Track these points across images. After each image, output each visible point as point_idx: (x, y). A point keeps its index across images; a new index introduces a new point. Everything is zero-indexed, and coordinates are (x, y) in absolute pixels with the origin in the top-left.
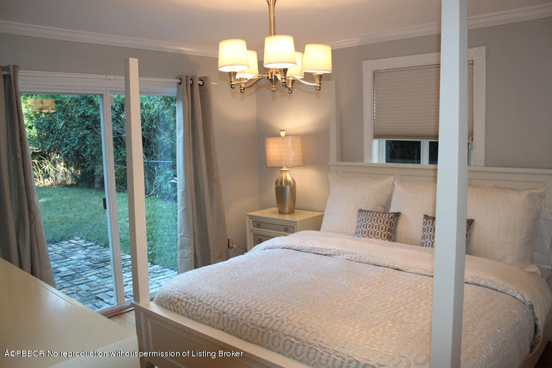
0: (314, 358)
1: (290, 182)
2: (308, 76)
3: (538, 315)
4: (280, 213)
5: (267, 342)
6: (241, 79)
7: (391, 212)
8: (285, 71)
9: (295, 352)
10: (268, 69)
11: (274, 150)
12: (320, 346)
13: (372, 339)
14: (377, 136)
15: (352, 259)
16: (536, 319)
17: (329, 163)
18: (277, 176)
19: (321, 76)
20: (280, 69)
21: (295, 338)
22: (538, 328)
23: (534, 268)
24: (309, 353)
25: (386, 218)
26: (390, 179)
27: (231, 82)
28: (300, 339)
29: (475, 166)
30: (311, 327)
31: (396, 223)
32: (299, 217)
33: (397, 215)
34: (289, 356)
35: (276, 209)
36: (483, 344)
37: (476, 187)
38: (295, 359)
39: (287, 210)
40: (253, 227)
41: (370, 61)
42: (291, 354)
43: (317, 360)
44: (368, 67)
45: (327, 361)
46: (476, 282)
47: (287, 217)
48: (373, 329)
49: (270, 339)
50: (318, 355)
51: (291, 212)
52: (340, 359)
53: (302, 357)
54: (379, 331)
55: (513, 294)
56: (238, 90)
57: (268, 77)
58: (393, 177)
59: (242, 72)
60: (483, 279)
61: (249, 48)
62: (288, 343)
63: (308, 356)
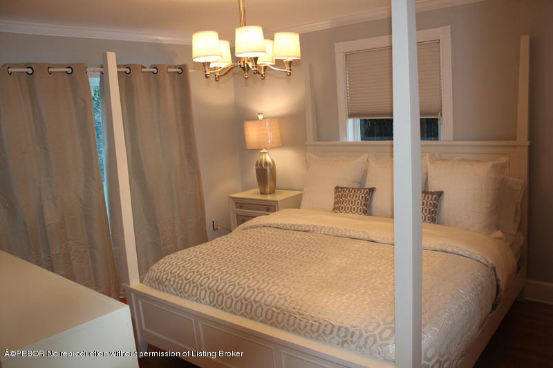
0: (294, 325)
1: (270, 164)
2: (279, 63)
3: (499, 276)
4: (262, 193)
5: (251, 313)
6: (215, 68)
7: (366, 187)
8: (256, 59)
9: (277, 321)
10: (240, 58)
11: (253, 133)
12: (299, 313)
13: (346, 304)
14: (352, 115)
15: (331, 233)
16: (498, 280)
17: (307, 143)
18: (257, 158)
19: (290, 63)
20: (251, 58)
21: (276, 308)
22: (500, 288)
23: (499, 234)
24: (289, 320)
25: (362, 194)
26: (364, 157)
27: (205, 72)
28: (280, 308)
29: (445, 140)
30: (290, 297)
31: (371, 198)
32: (279, 197)
33: (372, 190)
34: (271, 325)
35: (258, 190)
36: (446, 303)
37: (444, 160)
38: (276, 327)
39: (268, 190)
40: (236, 207)
41: (342, 43)
42: (273, 322)
43: (296, 326)
44: (341, 48)
45: (306, 326)
46: (444, 248)
47: (269, 197)
48: (347, 295)
49: (253, 311)
50: (297, 321)
51: (273, 192)
52: (317, 324)
53: (283, 324)
54: (352, 296)
55: (477, 258)
56: (212, 78)
57: (240, 66)
58: (367, 155)
59: (216, 62)
60: (450, 246)
61: (220, 38)
62: (270, 312)
63: (288, 324)
